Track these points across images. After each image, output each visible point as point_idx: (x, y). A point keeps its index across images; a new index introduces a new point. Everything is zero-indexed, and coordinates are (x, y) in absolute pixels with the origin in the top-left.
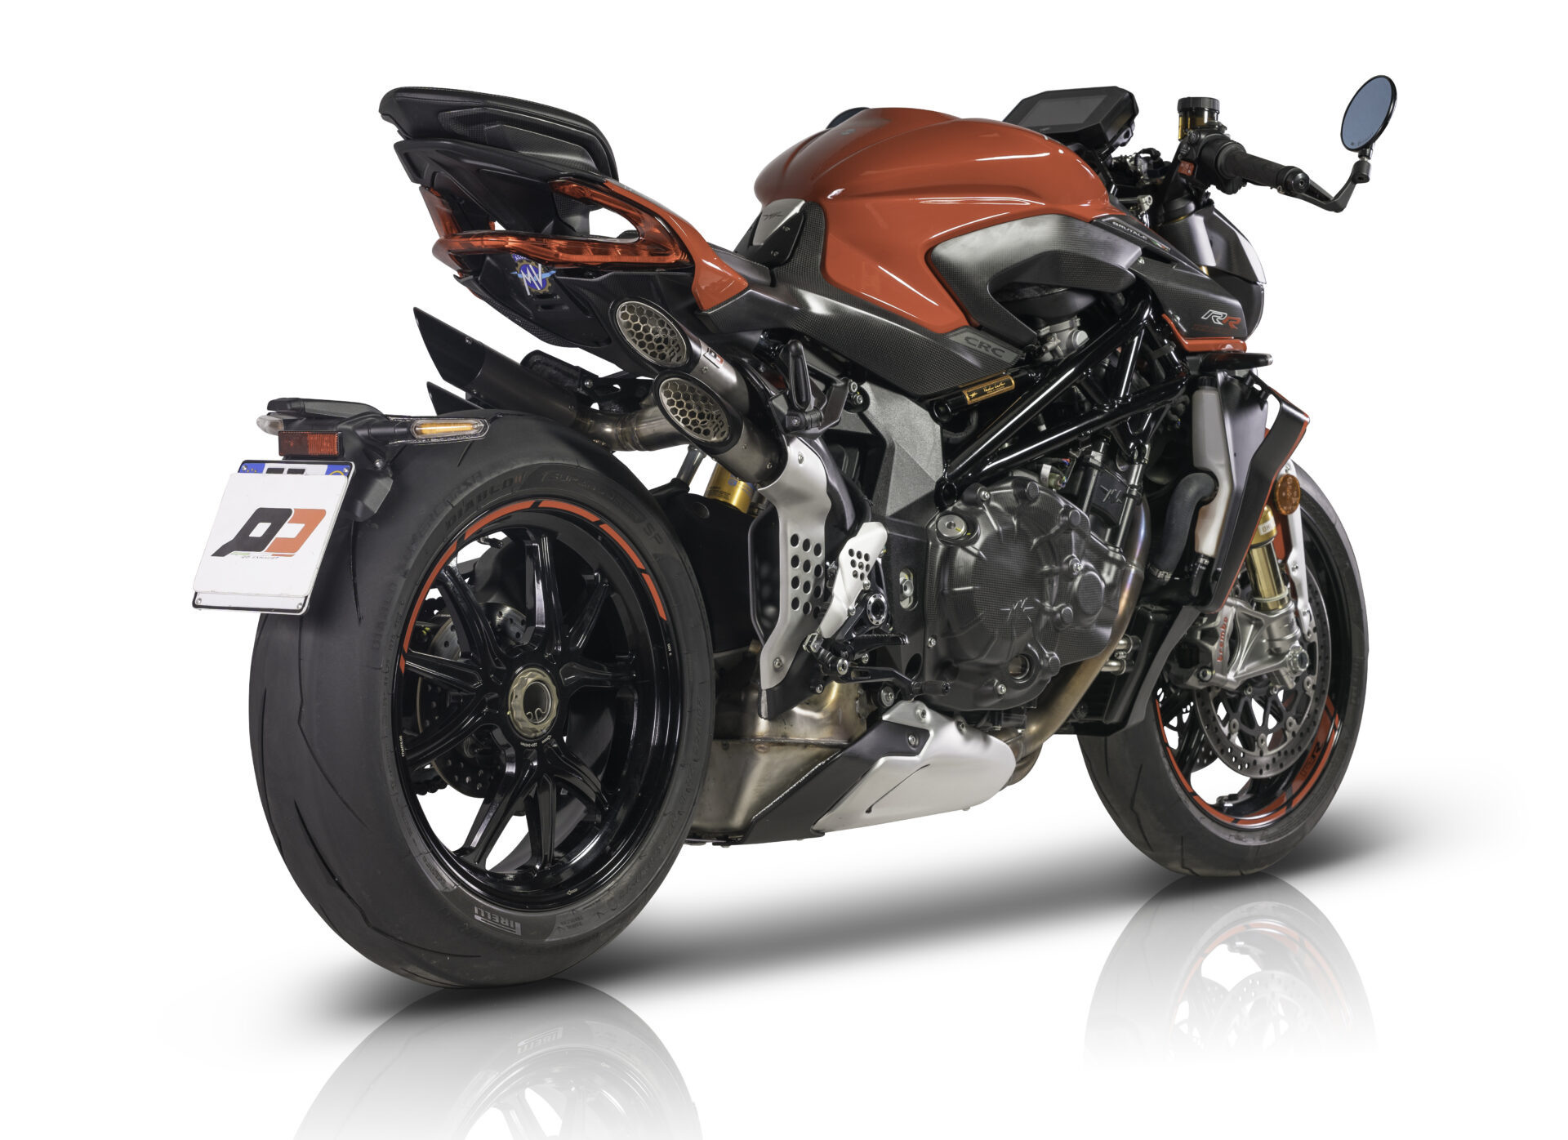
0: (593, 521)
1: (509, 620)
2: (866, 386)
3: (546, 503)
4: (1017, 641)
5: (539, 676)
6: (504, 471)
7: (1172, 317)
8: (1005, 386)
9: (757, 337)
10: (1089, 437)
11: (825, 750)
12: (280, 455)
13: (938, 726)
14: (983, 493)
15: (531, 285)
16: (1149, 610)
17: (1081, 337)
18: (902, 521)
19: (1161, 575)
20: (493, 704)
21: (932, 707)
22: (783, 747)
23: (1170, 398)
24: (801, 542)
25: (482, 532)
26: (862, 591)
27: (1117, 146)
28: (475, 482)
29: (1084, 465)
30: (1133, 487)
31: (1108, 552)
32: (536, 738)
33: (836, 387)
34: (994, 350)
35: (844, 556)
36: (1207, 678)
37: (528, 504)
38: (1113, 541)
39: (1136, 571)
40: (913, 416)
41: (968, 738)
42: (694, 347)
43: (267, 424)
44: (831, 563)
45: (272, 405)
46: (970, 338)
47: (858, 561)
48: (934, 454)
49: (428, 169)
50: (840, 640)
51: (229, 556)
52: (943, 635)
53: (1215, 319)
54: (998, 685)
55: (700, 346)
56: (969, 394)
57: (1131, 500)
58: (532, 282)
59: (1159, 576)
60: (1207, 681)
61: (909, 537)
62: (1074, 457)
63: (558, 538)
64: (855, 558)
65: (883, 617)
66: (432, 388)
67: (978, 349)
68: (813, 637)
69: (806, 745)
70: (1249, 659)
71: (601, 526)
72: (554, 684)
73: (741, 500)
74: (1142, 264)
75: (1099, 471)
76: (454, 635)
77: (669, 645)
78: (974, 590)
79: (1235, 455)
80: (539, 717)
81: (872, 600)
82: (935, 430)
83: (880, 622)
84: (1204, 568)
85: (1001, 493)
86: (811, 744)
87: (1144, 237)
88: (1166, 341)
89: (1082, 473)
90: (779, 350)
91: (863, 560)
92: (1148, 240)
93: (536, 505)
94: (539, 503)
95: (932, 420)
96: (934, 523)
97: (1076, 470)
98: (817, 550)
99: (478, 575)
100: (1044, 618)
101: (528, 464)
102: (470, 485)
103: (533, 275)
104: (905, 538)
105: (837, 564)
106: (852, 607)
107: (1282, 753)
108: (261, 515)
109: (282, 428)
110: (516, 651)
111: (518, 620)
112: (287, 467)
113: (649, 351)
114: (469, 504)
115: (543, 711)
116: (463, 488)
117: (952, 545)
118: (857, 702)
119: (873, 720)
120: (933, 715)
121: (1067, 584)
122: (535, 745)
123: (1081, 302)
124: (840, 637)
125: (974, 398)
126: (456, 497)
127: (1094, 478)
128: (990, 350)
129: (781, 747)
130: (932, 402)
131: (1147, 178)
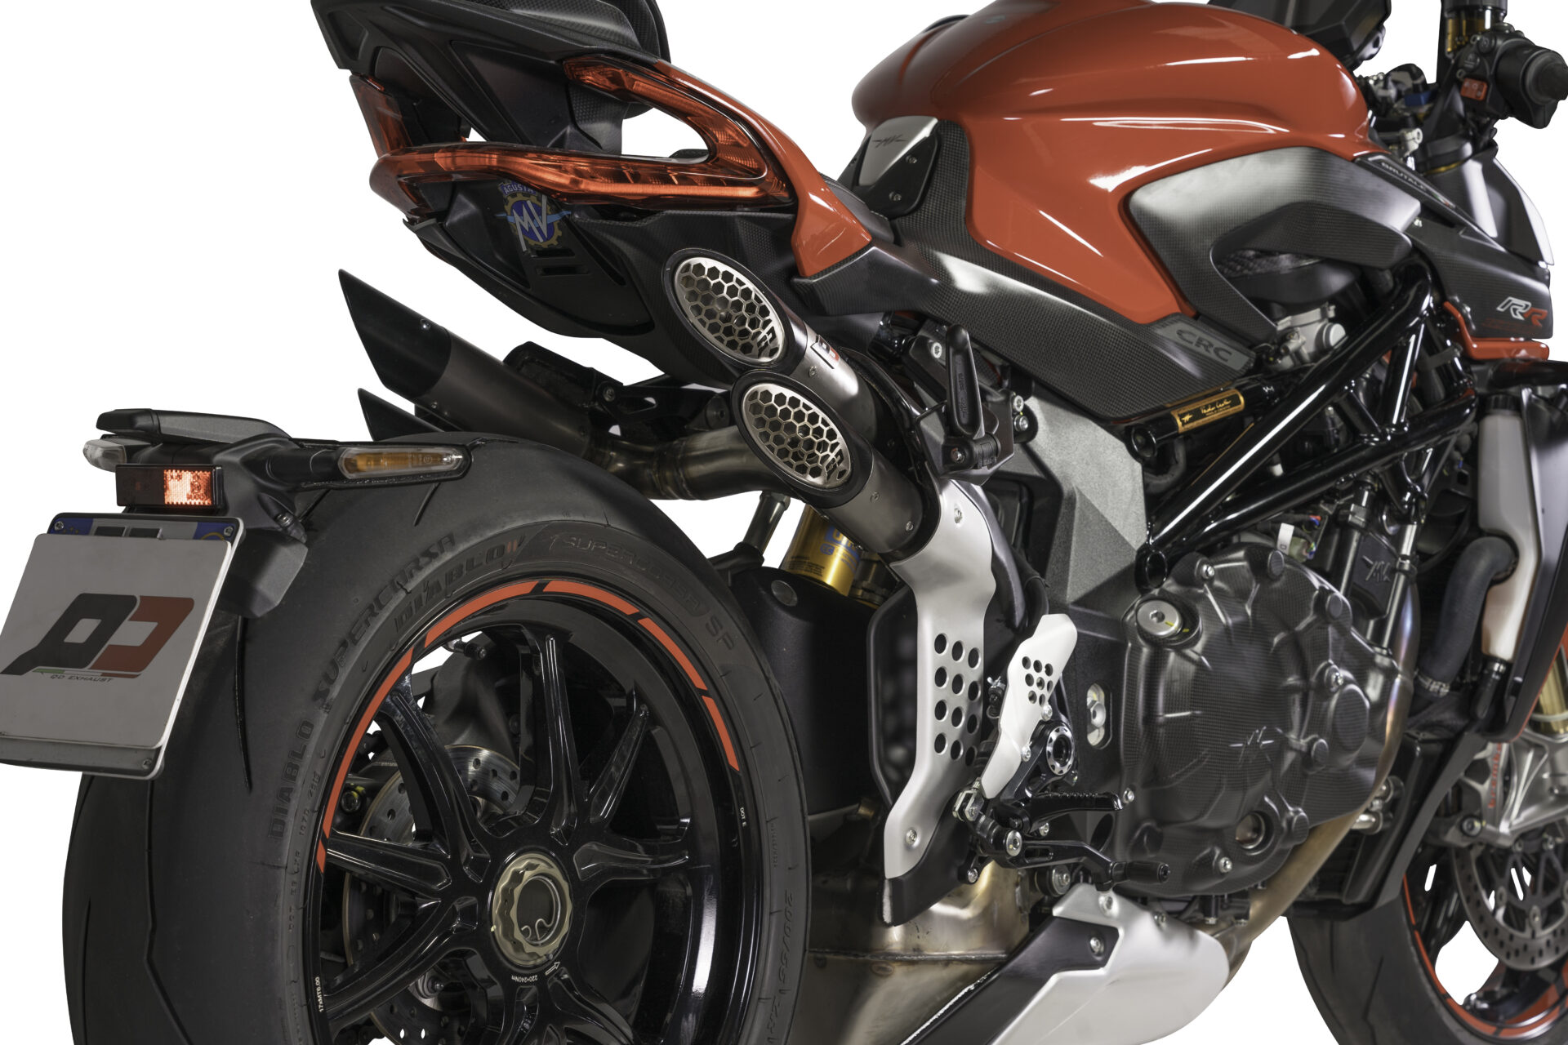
0: (628, 613)
1: (488, 772)
2: (1033, 403)
3: (556, 586)
4: (1252, 791)
5: (542, 867)
6: (490, 534)
7: (1459, 308)
8: (1232, 405)
9: (875, 323)
10: (1351, 483)
11: (975, 968)
12: (119, 504)
13: (1127, 919)
14: (1205, 568)
15: (529, 233)
16: (1415, 738)
17: (1337, 333)
18: (1088, 611)
19: (1434, 687)
20: (468, 914)
21: (1120, 892)
22: (916, 967)
23: (1457, 426)
24: (949, 647)
25: (451, 634)
26: (1040, 721)
27: (1363, 59)
28: (442, 551)
29: (1340, 525)
30: (1405, 557)
31: (1373, 655)
32: (535, 966)
33: (992, 403)
34: (1217, 351)
35: (1015, 669)
36: (1474, 832)
37: (526, 587)
38: (1377, 639)
39: (1403, 683)
40: (1101, 449)
41: (1168, 937)
42: (798, 334)
43: (98, 453)
44: (994, 680)
45: (105, 421)
46: (1185, 332)
47: (1036, 676)
48: (1133, 509)
49: (366, 41)
50: (1008, 801)
51: (30, 674)
52: (1145, 785)
53: (1515, 310)
54: (1220, 858)
55: (806, 333)
56: (1182, 416)
57: (1402, 578)
58: (530, 228)
59: (1431, 689)
60: (1474, 837)
61: (1100, 636)
62: (1326, 513)
63: (571, 640)
64: (1031, 671)
65: (1070, 763)
66: (366, 399)
67: (1196, 349)
68: (968, 797)
69: (948, 962)
70: (1527, 803)
71: (640, 621)
72: (566, 879)
73: (842, 577)
74: (1418, 227)
75: (1362, 534)
76: (404, 800)
77: (742, 810)
78: (1193, 717)
79: (1543, 511)
80: (541, 933)
81: (1053, 736)
82: (1133, 471)
83: (1065, 770)
84: (1497, 677)
85: (1228, 568)
86: (955, 960)
87: (1422, 187)
88: (1449, 343)
89: (1336, 538)
90: (908, 344)
91: (1043, 674)
92: (1428, 191)
93: (539, 588)
94: (545, 585)
95: (1129, 455)
96: (1133, 612)
97: (1328, 533)
98: (972, 661)
99: (438, 697)
100: (1290, 757)
101: (529, 521)
102: (433, 556)
103: (533, 218)
104: (1095, 637)
105: (1005, 681)
106: (1026, 749)
107: (1559, 932)
108: (84, 605)
109: (123, 461)
110: (506, 826)
111: (505, 771)
112: (128, 525)
113: (727, 339)
114: (431, 588)
115: (549, 923)
116: (423, 561)
117: (1159, 646)
118: (1018, 889)
119: (1039, 917)
120: (1122, 906)
121: (1321, 705)
122: (534, 978)
123: (1337, 281)
124: (1008, 796)
125: (1188, 422)
126: (412, 576)
127: (1354, 544)
128: (1211, 350)
129: (911, 968)
130: (1128, 429)
131: (1404, 106)
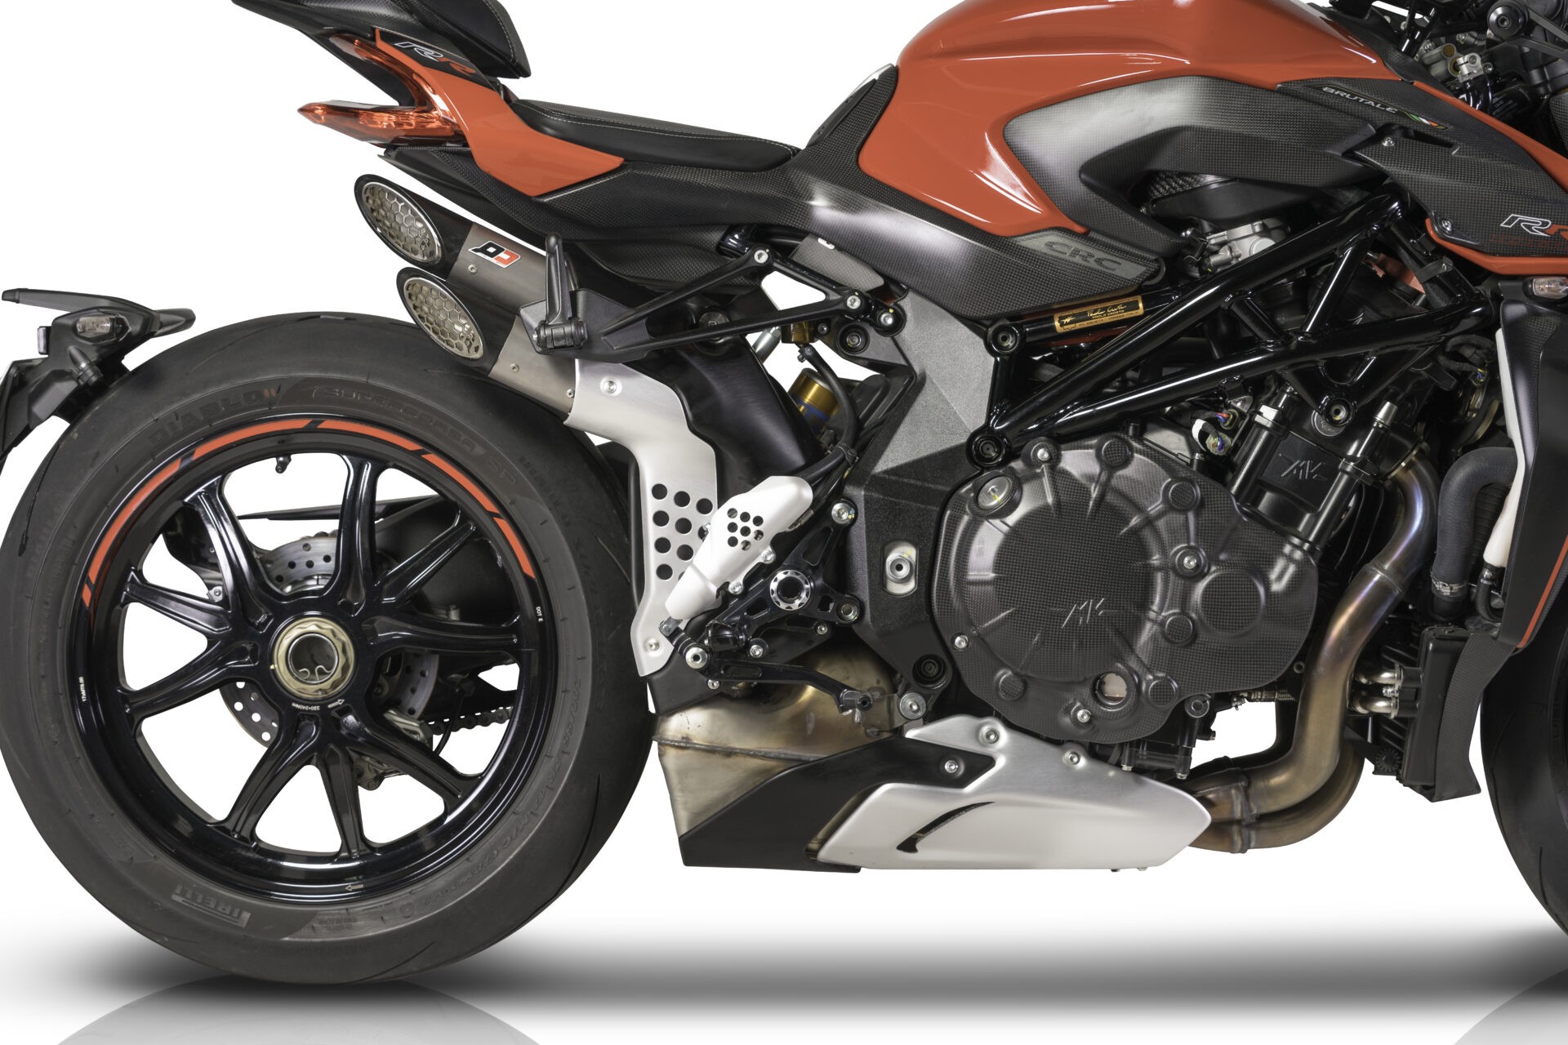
0: (410, 448)
3: (330, 424)
6: (240, 382)
8: (1127, 310)
14: (1044, 451)
17: (1263, 244)
18: (904, 479)
22: (685, 752)
24: (670, 495)
26: (760, 565)
30: (1350, 459)
32: (317, 700)
34: (1099, 261)
35: (722, 515)
37: (300, 423)
40: (960, 344)
46: (1053, 243)
47: (742, 525)
48: (978, 395)
53: (1529, 227)
56: (1061, 318)
64: (737, 520)
67: (1072, 259)
71: (424, 456)
77: (538, 608)
80: (320, 675)
81: (781, 576)
91: (752, 524)
93: (313, 425)
94: (319, 422)
96: (969, 485)
98: (704, 507)
101: (281, 375)
102: (186, 396)
104: (896, 502)
116: (176, 398)
120: (1012, 737)
121: (1184, 584)
122: (314, 708)
125: (1067, 324)
126: (162, 408)
127: (1260, 443)
128: (1092, 260)
